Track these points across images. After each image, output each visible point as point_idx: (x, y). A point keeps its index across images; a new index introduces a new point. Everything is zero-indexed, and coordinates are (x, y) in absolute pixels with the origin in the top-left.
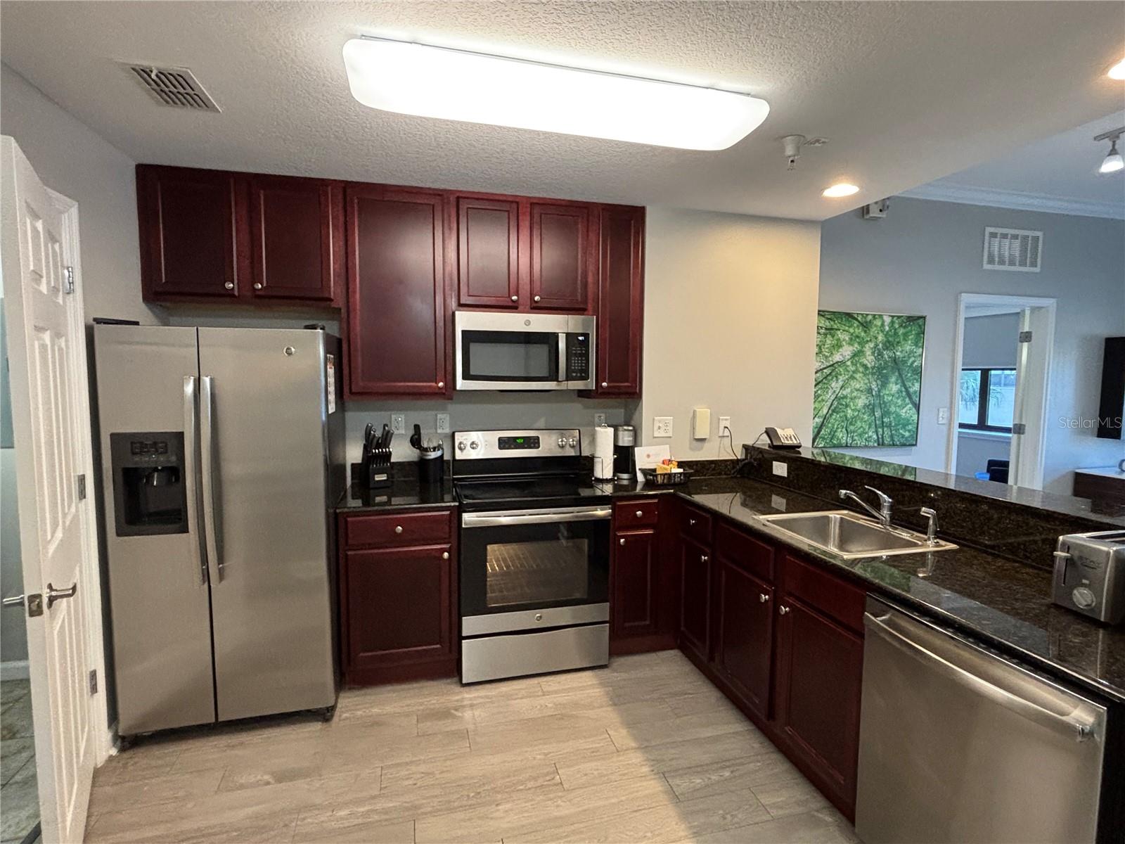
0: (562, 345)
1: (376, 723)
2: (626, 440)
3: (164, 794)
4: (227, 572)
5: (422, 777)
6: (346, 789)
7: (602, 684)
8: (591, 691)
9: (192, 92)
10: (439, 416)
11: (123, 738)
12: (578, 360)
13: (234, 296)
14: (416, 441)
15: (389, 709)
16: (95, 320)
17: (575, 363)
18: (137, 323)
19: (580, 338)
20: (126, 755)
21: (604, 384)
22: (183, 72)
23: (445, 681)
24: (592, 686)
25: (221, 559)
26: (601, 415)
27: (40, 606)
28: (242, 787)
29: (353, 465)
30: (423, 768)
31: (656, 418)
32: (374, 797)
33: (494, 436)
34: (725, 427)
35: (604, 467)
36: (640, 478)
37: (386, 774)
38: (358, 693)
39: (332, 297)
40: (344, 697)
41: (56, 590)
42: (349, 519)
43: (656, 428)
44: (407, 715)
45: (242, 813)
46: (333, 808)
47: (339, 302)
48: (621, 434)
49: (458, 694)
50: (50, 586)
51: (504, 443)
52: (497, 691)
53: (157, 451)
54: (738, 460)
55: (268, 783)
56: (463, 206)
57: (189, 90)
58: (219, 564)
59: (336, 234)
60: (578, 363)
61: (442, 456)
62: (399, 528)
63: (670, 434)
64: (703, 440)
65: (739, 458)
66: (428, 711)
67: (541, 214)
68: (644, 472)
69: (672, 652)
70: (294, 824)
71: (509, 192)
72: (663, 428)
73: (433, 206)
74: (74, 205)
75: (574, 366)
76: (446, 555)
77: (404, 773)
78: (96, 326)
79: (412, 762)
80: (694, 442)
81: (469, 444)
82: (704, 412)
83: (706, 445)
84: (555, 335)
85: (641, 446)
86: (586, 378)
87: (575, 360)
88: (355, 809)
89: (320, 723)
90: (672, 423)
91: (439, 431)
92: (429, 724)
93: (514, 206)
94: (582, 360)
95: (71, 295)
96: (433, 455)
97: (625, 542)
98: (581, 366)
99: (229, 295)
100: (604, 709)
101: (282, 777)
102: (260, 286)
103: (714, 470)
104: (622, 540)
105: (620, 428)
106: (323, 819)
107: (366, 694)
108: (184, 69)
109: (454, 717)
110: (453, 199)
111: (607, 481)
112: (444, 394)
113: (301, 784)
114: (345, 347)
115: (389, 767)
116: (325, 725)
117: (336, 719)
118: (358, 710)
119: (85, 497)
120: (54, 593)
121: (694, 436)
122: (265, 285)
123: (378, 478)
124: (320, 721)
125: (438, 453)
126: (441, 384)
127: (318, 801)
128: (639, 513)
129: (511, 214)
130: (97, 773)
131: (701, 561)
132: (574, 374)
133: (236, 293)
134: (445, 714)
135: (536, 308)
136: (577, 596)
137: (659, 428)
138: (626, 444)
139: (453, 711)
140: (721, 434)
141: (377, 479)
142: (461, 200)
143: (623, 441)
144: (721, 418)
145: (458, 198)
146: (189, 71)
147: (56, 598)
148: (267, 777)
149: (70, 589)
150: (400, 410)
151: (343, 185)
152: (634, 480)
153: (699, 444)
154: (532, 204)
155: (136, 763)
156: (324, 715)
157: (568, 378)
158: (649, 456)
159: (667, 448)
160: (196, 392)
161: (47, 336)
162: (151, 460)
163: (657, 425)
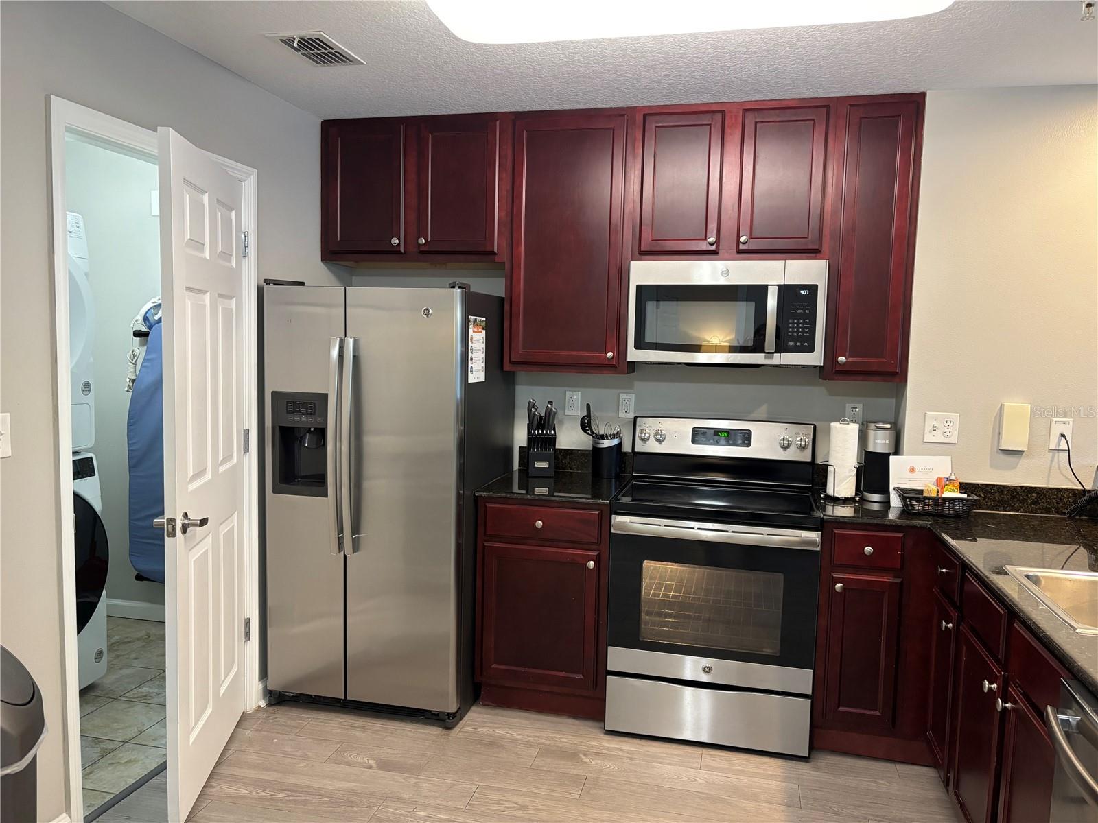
0: (772, 302)
1: (493, 744)
2: (879, 442)
3: (286, 749)
4: (363, 544)
5: (514, 807)
6: (437, 794)
7: (787, 779)
8: (766, 781)
9: (333, 51)
10: (622, 396)
11: (270, 692)
12: (798, 323)
13: (399, 253)
14: (586, 425)
15: (515, 734)
16: (265, 281)
17: (793, 328)
18: (302, 284)
19: (803, 292)
20: (271, 709)
21: (842, 359)
22: (318, 35)
23: (589, 723)
24: (771, 777)
25: (356, 529)
26: (856, 405)
27: (174, 529)
28: (348, 764)
29: (520, 448)
30: (519, 799)
31: (930, 413)
32: (457, 810)
33: (688, 426)
34: (1063, 436)
35: (842, 482)
36: (895, 501)
37: (478, 793)
38: (489, 710)
39: (496, 250)
40: (475, 712)
41: (189, 519)
42: (488, 505)
43: (928, 428)
44: (530, 745)
45: (337, 785)
46: (416, 805)
47: (504, 257)
48: (872, 433)
49: (595, 739)
50: (186, 515)
51: (698, 436)
52: (645, 748)
53: (307, 411)
54: (1084, 491)
55: (371, 767)
56: (651, 126)
57: (330, 50)
58: (353, 535)
59: (504, 175)
60: (798, 327)
61: (620, 445)
62: (541, 522)
63: (954, 439)
64: (1018, 453)
65: (1088, 487)
66: (555, 748)
67: (756, 123)
68: (905, 494)
69: (924, 770)
70: (376, 808)
71: (711, 99)
72: (942, 429)
73: (613, 129)
74: (253, 172)
75: (793, 332)
76: (592, 564)
77: (497, 798)
78: (266, 287)
79: (510, 790)
80: (1002, 456)
81: (653, 433)
82: (1017, 410)
83: (1023, 462)
84: (763, 289)
85: (903, 455)
86: (811, 349)
87: (793, 323)
88: (434, 814)
89: (441, 729)
90: (957, 422)
91: (621, 415)
92: (549, 760)
93: (719, 116)
94: (804, 323)
95: (247, 258)
96: (606, 443)
97: (844, 589)
98: (803, 332)
99: (394, 252)
100: (773, 806)
101: (384, 765)
102: (424, 241)
103: (1035, 503)
104: (839, 585)
105: (872, 426)
106: (403, 812)
107: (497, 715)
108: (318, 33)
109: (581, 762)
110: (639, 118)
111: (845, 501)
112: (614, 366)
113: (398, 777)
114: (507, 307)
115: (486, 788)
116: (445, 732)
117: (457, 729)
118: (483, 727)
119: (248, 451)
120: (186, 521)
121: (998, 446)
122: (429, 240)
123: (539, 464)
124: (441, 727)
125: (615, 442)
126: (610, 354)
127: (404, 796)
128: (868, 549)
129: (713, 129)
130: (244, 717)
131: (941, 629)
132: (791, 344)
133: (402, 250)
134: (572, 755)
135: (744, 253)
136: (768, 651)
137: (934, 429)
138: (879, 450)
139: (581, 756)
140: (1053, 446)
141: (536, 466)
142: (647, 117)
143: (875, 444)
144: (1052, 420)
145: (645, 116)
146: (322, 33)
147: (189, 525)
148: (371, 762)
149: (198, 520)
150: (575, 386)
151: (513, 117)
152: (886, 504)
153: (1009, 460)
154: (745, 111)
155: (276, 718)
156: (445, 721)
157: (781, 348)
158: (912, 470)
159: (947, 460)
160: (341, 355)
161: (207, 297)
162: (302, 420)
163: (929, 424)
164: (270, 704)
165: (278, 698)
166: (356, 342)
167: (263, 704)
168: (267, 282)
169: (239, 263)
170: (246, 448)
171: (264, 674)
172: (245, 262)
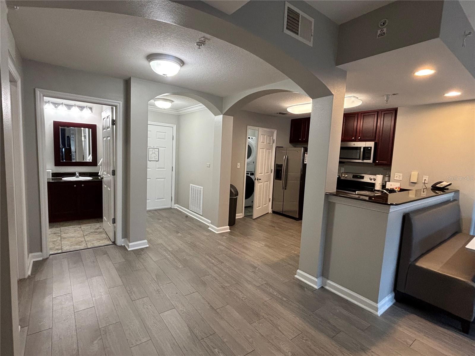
0: (362, 150)
2: (386, 179)
4: (286, 189)
10: (342, 168)
17: (366, 155)
18: (283, 147)
19: (369, 148)
21: (376, 162)
31: (396, 174)
34: (425, 180)
35: (378, 187)
51: (354, 177)
58: (285, 187)
63: (401, 179)
67: (364, 115)
72: (398, 177)
74: (276, 130)
80: (411, 183)
82: (415, 173)
83: (416, 185)
84: (361, 147)
85: (389, 182)
86: (370, 159)
90: (402, 176)
93: (357, 114)
94: (369, 154)
98: (368, 156)
102: (304, 139)
105: (384, 176)
121: (410, 180)
129: (355, 117)
130: (268, 213)
132: (366, 158)
133: (301, 141)
135: (360, 140)
138: (386, 181)
140: (423, 182)
144: (424, 176)
153: (413, 184)
154: (362, 113)
157: (363, 159)
158: (391, 185)
159: (399, 184)
160: (285, 158)
161: (265, 150)
162: (279, 168)
163: (396, 176)
164: (273, 213)
165: (274, 212)
166: (287, 156)
167: (272, 212)
168: (277, 147)
169: (272, 144)
170: (272, 172)
171: (272, 208)
172: (274, 144)
